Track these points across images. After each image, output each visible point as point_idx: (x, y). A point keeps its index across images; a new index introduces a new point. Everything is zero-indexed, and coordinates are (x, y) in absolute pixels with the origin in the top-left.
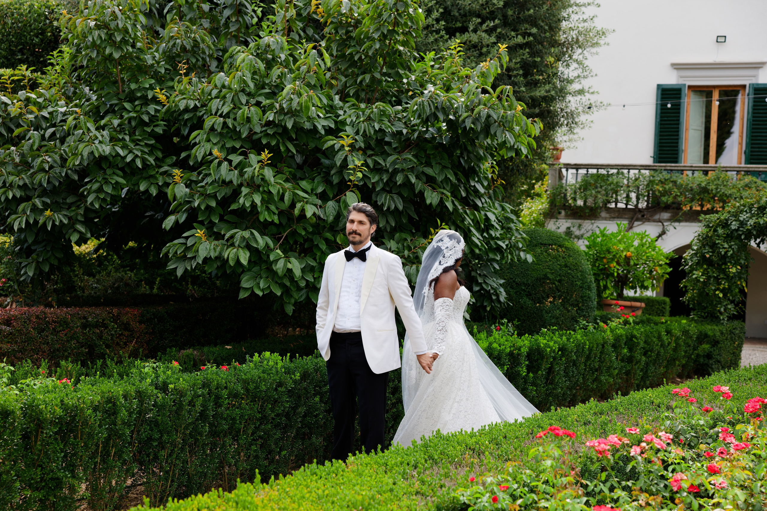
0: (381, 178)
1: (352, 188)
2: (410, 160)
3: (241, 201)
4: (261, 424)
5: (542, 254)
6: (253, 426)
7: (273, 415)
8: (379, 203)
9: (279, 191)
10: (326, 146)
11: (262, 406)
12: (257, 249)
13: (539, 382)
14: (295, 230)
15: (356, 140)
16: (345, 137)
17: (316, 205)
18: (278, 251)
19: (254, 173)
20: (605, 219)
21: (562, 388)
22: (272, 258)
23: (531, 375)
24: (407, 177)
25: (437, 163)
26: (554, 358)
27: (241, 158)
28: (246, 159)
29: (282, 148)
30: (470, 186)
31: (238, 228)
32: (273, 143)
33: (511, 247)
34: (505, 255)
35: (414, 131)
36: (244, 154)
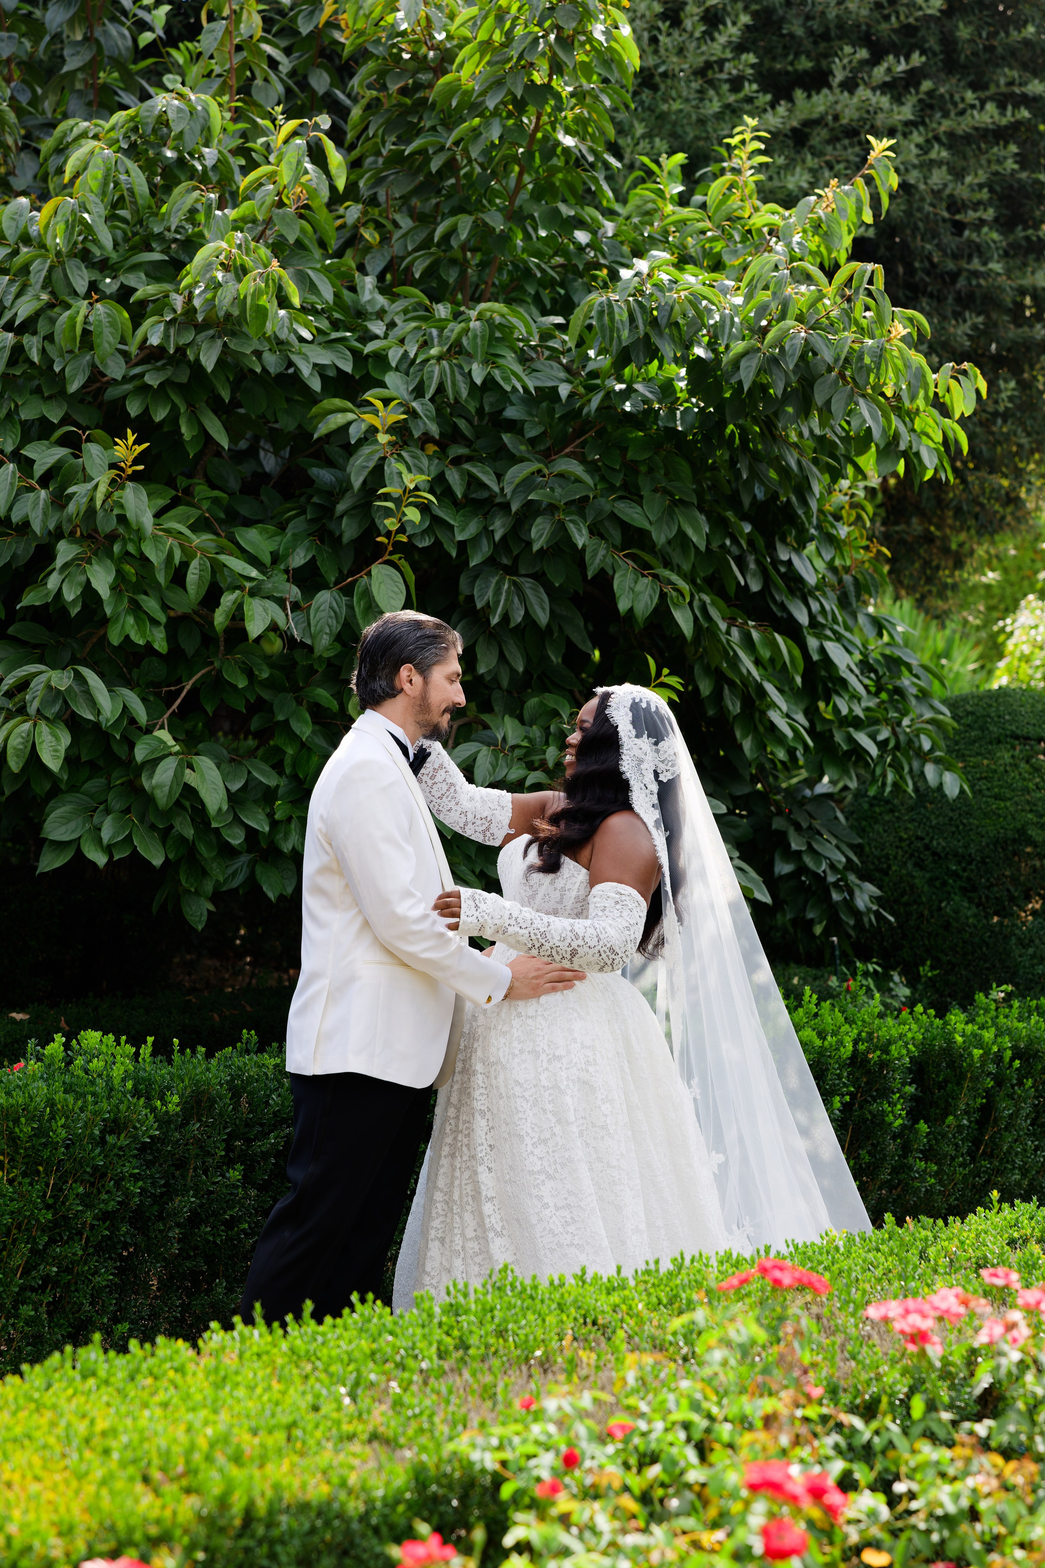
0: (485, 528)
1: (391, 554)
2: (578, 480)
3: (53, 582)
4: (52, 1241)
5: (1016, 766)
6: (25, 1248)
7: (89, 1216)
8: (479, 605)
9: (170, 555)
10: (322, 429)
11: (58, 1189)
12: (97, 725)
13: (950, 1150)
14: (219, 672)
15: (413, 414)
16: (379, 404)
17: (281, 602)
18: (164, 735)
19: (92, 500)
21: (1024, 1172)
22: (140, 753)
23: (923, 1127)
24: (561, 527)
25: (655, 490)
26: (1000, 1081)
27: (60, 452)
28: (77, 457)
29: (186, 431)
30: (776, 562)
31: (41, 661)
32: (160, 415)
33: (897, 747)
34: (878, 771)
35: (592, 389)
36: (73, 443)
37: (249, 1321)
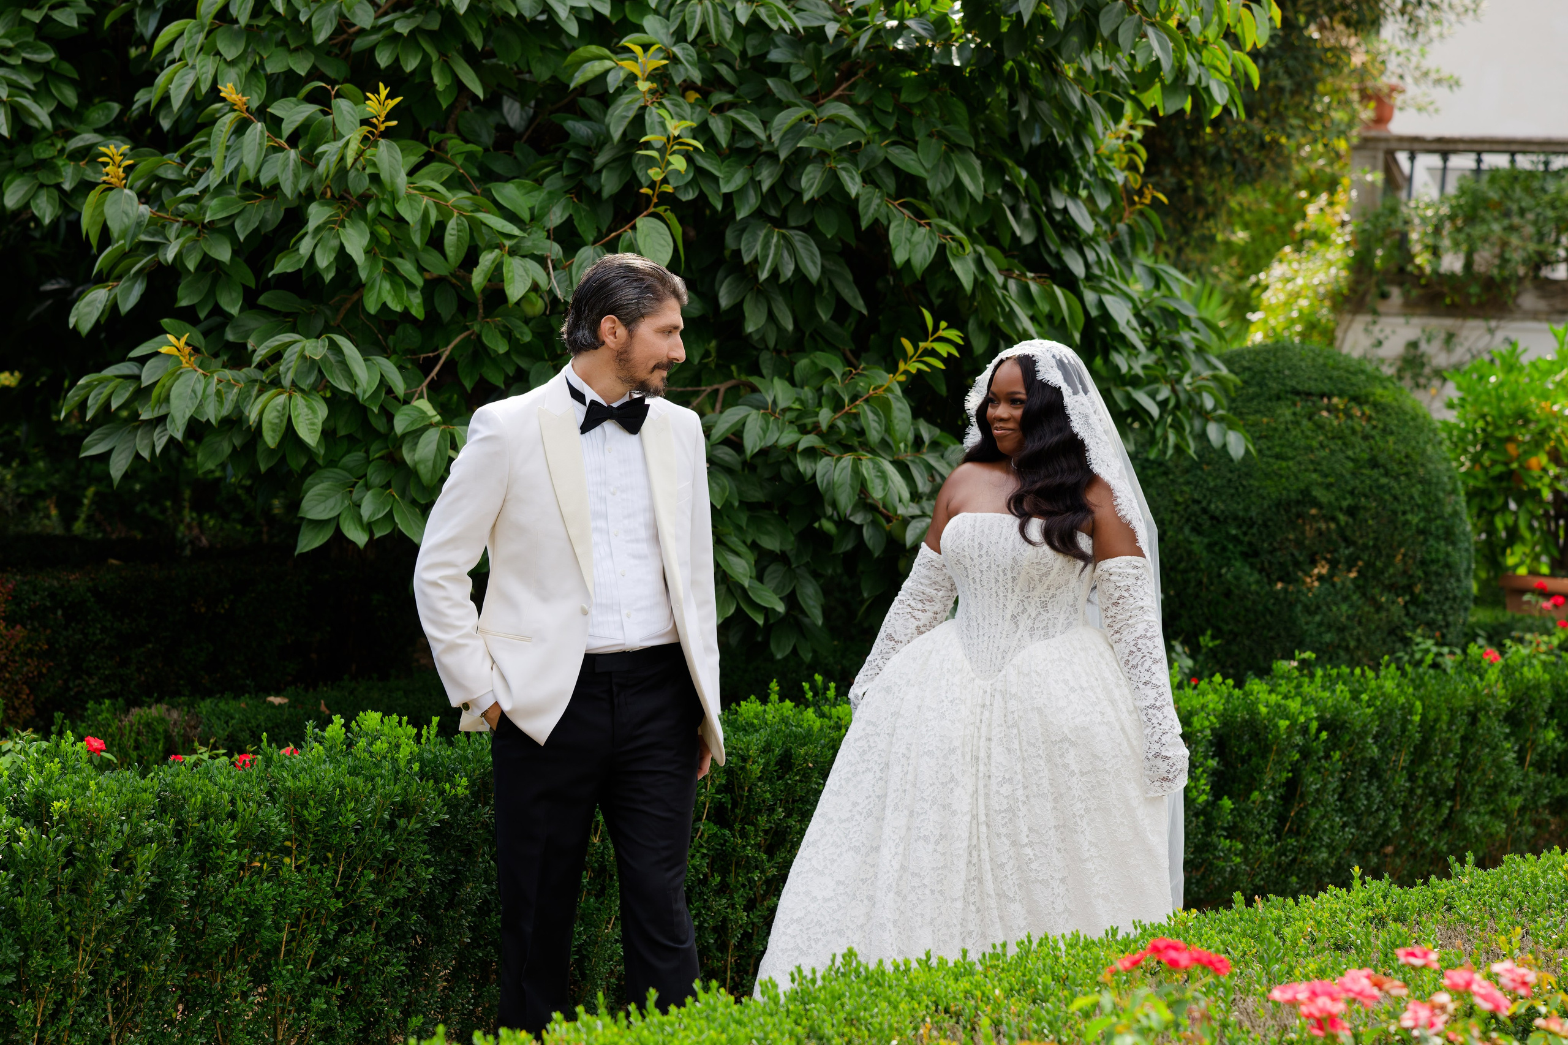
0: (752, 179)
1: (656, 205)
2: (849, 125)
3: (305, 247)
4: (343, 931)
5: (1297, 423)
6: (315, 937)
7: (379, 905)
8: (747, 260)
9: (426, 215)
10: (579, 78)
11: (346, 876)
12: (353, 398)
13: (1255, 827)
14: (479, 337)
15: (674, 59)
16: (638, 50)
17: (541, 260)
18: (424, 405)
19: (342, 159)
20: (1535, 316)
21: (1332, 850)
22: (400, 425)
23: (1227, 803)
24: (834, 176)
25: (930, 135)
26: (1306, 753)
27: (311, 109)
28: (325, 113)
29: (439, 81)
30: (1051, 210)
31: (294, 330)
32: (411, 64)
33: (1178, 406)
34: (1159, 432)
35: (859, 27)
36: (321, 99)
37: (592, 1010)
